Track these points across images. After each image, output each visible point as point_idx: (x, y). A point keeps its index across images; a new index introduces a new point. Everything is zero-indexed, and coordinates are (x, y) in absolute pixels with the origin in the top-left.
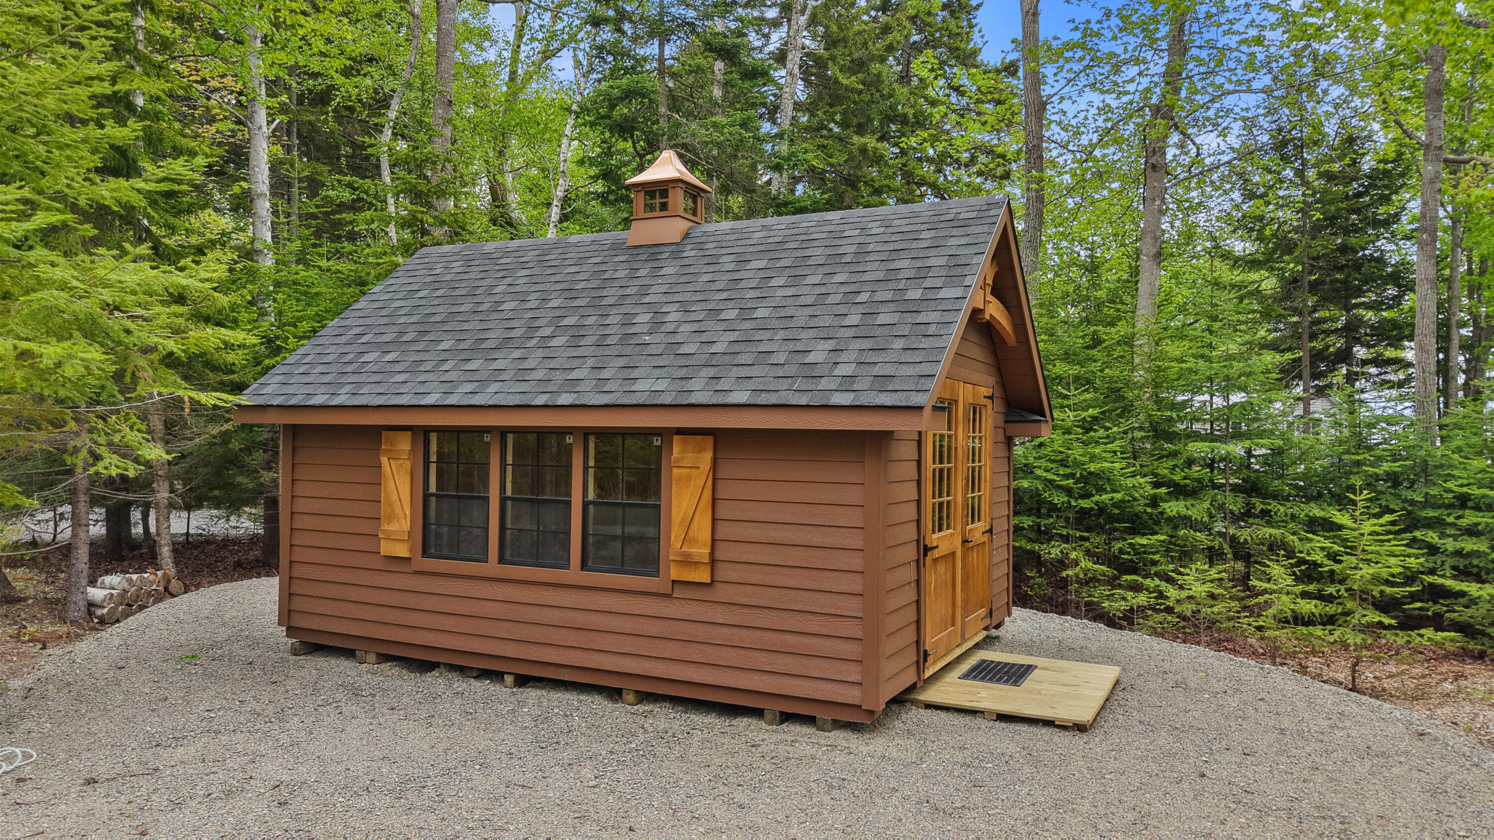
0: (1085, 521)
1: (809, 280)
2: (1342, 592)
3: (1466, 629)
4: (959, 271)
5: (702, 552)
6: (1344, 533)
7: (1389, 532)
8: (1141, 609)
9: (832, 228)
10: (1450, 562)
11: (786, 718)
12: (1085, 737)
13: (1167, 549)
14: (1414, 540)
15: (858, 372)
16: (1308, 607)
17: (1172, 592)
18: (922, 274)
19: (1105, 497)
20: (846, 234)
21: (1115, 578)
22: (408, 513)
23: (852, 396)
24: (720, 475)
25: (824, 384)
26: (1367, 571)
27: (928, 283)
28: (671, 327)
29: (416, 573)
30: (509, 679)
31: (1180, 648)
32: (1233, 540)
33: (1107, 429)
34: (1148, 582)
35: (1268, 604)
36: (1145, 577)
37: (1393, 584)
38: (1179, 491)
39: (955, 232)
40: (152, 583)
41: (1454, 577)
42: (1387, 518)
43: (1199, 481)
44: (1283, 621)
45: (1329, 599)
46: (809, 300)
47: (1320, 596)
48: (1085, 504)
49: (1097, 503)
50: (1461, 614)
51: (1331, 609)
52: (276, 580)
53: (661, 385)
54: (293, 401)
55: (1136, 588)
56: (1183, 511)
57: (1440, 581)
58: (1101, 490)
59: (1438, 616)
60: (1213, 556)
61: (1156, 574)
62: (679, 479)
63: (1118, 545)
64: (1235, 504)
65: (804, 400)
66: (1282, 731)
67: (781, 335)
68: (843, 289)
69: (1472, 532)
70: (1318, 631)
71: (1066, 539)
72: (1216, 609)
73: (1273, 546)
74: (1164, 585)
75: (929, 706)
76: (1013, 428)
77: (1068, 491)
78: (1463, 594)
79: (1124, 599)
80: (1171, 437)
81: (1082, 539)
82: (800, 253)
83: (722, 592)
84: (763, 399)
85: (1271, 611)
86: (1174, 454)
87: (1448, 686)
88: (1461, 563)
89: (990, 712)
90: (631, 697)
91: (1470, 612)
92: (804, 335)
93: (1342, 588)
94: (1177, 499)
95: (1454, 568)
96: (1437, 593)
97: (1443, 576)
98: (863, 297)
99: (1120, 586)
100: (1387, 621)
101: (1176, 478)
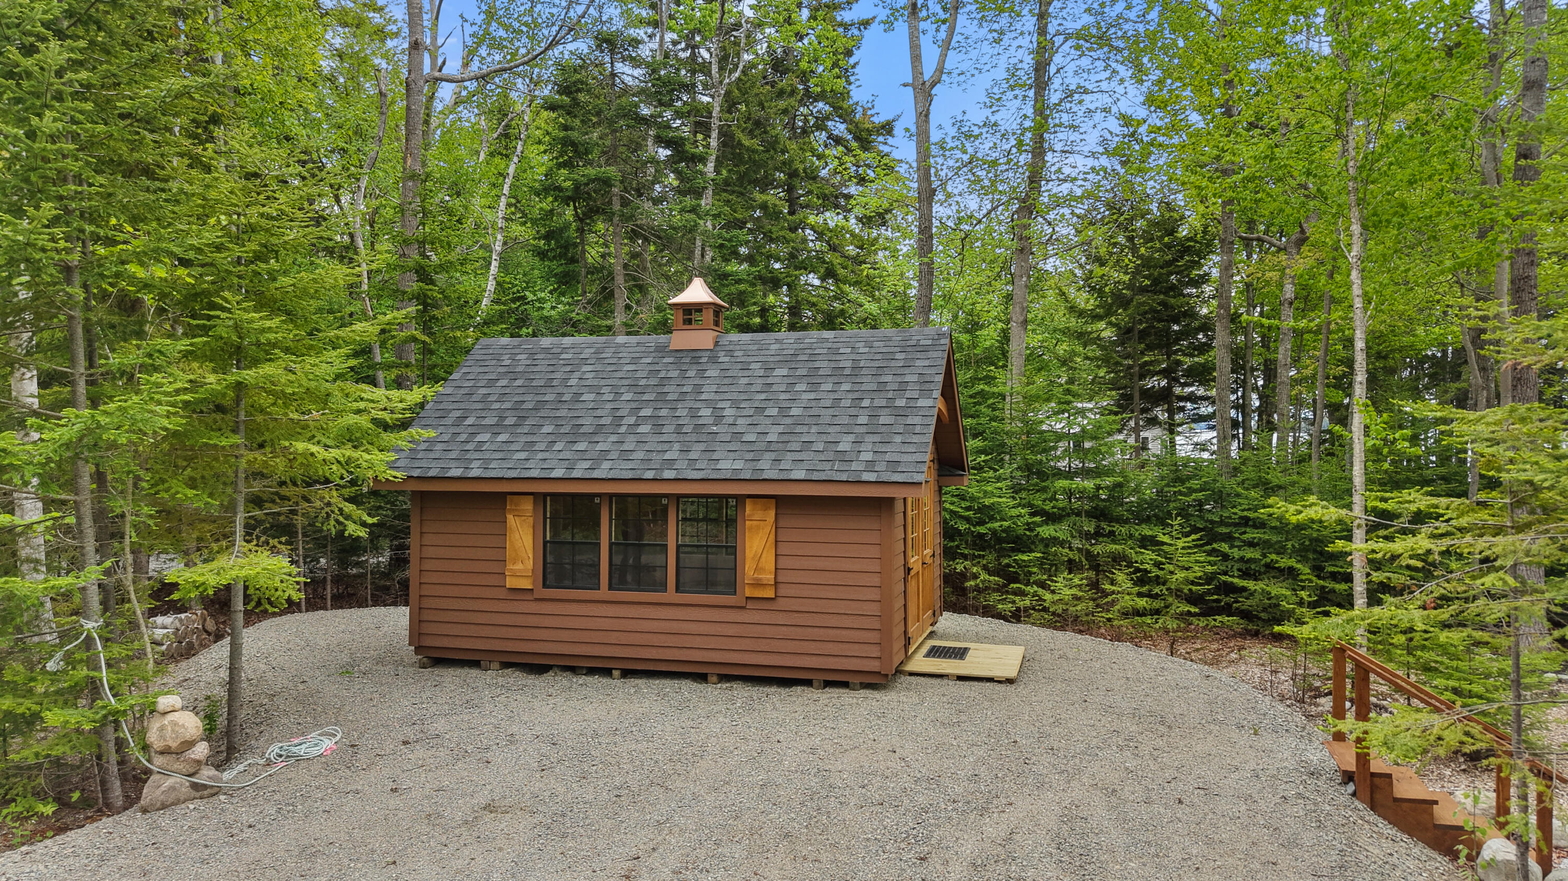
0: (980, 542)
1: (824, 387)
2: (1164, 591)
3: (1246, 615)
4: (927, 386)
5: (769, 577)
6: (1165, 547)
7: (1196, 546)
8: (1026, 609)
9: (830, 345)
10: (1236, 566)
11: (828, 684)
12: (1014, 686)
13: (1041, 563)
14: (1214, 550)
15: (875, 458)
16: (1142, 603)
17: (1048, 596)
18: (902, 388)
19: (996, 525)
20: (841, 351)
21: (1005, 586)
22: (531, 556)
23: (875, 474)
24: (780, 525)
25: (854, 466)
26: (1180, 575)
27: (908, 394)
28: (731, 421)
29: (536, 600)
30: (616, 673)
31: (1059, 634)
32: (1089, 555)
33: (996, 470)
34: (1030, 589)
35: (1113, 603)
36: (1026, 585)
37: (1201, 585)
38: (1052, 518)
39: (919, 355)
40: (194, 622)
41: (1239, 577)
42: (1193, 537)
43: (1063, 509)
44: (1125, 614)
45: (1156, 597)
46: (828, 403)
47: (1149, 595)
48: (982, 530)
49: (989, 529)
50: (1246, 604)
51: (1157, 604)
52: (405, 610)
53: (739, 465)
54: (431, 473)
55: (1022, 594)
56: (1053, 534)
57: (1230, 579)
58: (992, 519)
59: (1229, 605)
60: (1072, 566)
61: (1035, 583)
62: (751, 528)
63: (1006, 561)
64: (1089, 526)
65: (844, 477)
66: (1128, 679)
67: (814, 429)
68: (850, 396)
69: (1251, 544)
70: (1148, 620)
71: (965, 557)
72: (1079, 608)
73: (1117, 559)
74: (1040, 591)
75: (912, 674)
76: (945, 480)
77: (967, 519)
78: (1244, 589)
79: (1014, 602)
80: (1042, 475)
81: (980, 556)
82: (811, 365)
83: (782, 604)
84: (816, 476)
85: (1117, 607)
86: (1044, 490)
87: (1234, 656)
88: (1244, 567)
89: (953, 675)
90: (715, 679)
91: (1249, 602)
92: (831, 430)
93: (1164, 588)
94: (1047, 524)
95: (1239, 570)
96: (1230, 589)
97: (1233, 576)
98: (866, 403)
99: (1007, 592)
100: (1193, 610)
101: (1047, 508)
